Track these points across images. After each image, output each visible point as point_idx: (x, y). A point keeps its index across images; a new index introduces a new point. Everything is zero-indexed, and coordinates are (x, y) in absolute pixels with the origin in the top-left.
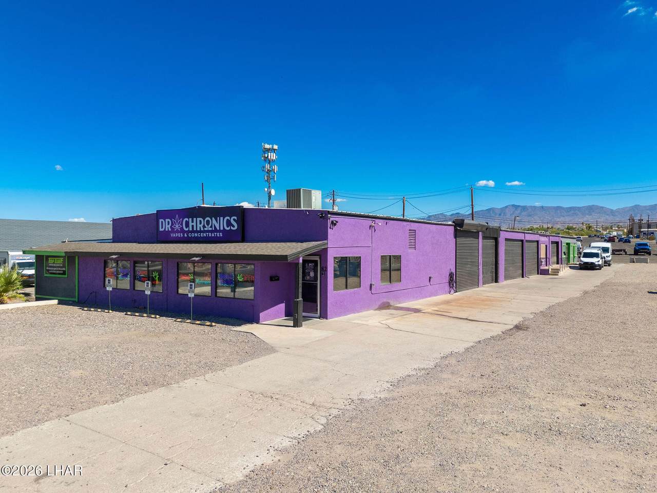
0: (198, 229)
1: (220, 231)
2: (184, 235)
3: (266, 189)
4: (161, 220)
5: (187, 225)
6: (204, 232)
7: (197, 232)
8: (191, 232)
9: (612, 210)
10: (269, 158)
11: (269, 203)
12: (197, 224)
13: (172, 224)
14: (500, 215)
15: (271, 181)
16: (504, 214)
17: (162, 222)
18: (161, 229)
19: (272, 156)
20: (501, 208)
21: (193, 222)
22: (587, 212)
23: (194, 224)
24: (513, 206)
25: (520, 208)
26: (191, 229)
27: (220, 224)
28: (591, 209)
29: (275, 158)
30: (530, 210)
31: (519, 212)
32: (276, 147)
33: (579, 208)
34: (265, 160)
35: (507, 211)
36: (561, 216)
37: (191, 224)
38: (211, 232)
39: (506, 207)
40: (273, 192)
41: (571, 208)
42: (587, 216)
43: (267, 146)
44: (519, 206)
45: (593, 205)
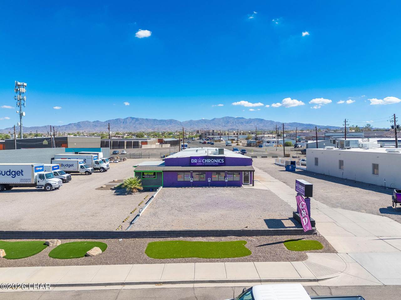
0: (209, 162)
1: (217, 163)
2: (202, 164)
3: (18, 112)
4: (192, 160)
5: (204, 161)
6: (211, 163)
7: (208, 163)
8: (206, 163)
9: (180, 122)
10: (21, 91)
11: (21, 121)
12: (208, 161)
13: (198, 161)
14: (123, 123)
15: (22, 106)
16: (126, 122)
17: (193, 160)
18: (192, 162)
19: (23, 90)
20: (124, 119)
21: (206, 160)
22: (169, 123)
23: (207, 161)
24: (131, 117)
25: (135, 119)
26: (206, 162)
27: (218, 161)
28: (171, 121)
29: (24, 92)
30: (140, 121)
31: (134, 121)
32: (25, 84)
33: (165, 121)
34: (17, 92)
35: (127, 121)
36: (157, 124)
37: (206, 161)
38: (214, 163)
39: (127, 118)
40: (24, 114)
41: (161, 121)
42: (169, 125)
43: (19, 83)
44: (134, 118)
45: (172, 119)
